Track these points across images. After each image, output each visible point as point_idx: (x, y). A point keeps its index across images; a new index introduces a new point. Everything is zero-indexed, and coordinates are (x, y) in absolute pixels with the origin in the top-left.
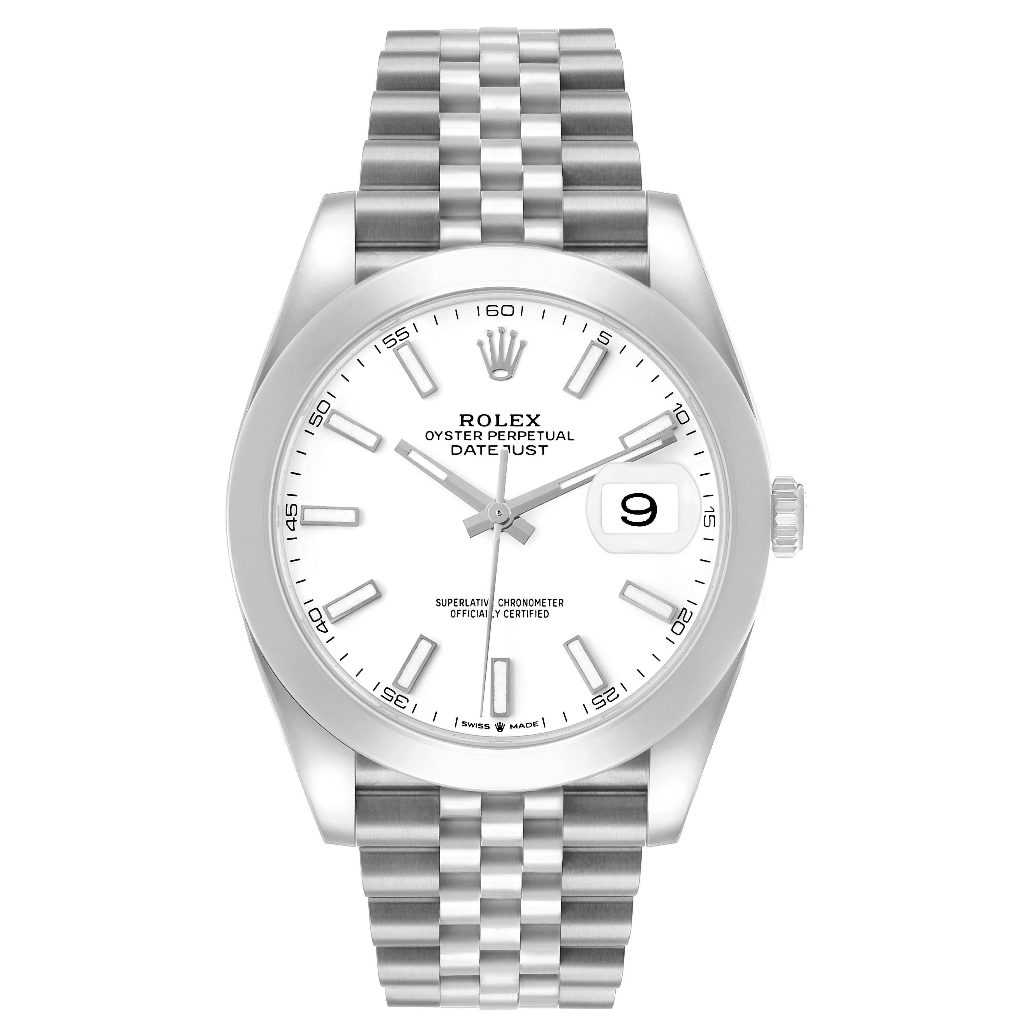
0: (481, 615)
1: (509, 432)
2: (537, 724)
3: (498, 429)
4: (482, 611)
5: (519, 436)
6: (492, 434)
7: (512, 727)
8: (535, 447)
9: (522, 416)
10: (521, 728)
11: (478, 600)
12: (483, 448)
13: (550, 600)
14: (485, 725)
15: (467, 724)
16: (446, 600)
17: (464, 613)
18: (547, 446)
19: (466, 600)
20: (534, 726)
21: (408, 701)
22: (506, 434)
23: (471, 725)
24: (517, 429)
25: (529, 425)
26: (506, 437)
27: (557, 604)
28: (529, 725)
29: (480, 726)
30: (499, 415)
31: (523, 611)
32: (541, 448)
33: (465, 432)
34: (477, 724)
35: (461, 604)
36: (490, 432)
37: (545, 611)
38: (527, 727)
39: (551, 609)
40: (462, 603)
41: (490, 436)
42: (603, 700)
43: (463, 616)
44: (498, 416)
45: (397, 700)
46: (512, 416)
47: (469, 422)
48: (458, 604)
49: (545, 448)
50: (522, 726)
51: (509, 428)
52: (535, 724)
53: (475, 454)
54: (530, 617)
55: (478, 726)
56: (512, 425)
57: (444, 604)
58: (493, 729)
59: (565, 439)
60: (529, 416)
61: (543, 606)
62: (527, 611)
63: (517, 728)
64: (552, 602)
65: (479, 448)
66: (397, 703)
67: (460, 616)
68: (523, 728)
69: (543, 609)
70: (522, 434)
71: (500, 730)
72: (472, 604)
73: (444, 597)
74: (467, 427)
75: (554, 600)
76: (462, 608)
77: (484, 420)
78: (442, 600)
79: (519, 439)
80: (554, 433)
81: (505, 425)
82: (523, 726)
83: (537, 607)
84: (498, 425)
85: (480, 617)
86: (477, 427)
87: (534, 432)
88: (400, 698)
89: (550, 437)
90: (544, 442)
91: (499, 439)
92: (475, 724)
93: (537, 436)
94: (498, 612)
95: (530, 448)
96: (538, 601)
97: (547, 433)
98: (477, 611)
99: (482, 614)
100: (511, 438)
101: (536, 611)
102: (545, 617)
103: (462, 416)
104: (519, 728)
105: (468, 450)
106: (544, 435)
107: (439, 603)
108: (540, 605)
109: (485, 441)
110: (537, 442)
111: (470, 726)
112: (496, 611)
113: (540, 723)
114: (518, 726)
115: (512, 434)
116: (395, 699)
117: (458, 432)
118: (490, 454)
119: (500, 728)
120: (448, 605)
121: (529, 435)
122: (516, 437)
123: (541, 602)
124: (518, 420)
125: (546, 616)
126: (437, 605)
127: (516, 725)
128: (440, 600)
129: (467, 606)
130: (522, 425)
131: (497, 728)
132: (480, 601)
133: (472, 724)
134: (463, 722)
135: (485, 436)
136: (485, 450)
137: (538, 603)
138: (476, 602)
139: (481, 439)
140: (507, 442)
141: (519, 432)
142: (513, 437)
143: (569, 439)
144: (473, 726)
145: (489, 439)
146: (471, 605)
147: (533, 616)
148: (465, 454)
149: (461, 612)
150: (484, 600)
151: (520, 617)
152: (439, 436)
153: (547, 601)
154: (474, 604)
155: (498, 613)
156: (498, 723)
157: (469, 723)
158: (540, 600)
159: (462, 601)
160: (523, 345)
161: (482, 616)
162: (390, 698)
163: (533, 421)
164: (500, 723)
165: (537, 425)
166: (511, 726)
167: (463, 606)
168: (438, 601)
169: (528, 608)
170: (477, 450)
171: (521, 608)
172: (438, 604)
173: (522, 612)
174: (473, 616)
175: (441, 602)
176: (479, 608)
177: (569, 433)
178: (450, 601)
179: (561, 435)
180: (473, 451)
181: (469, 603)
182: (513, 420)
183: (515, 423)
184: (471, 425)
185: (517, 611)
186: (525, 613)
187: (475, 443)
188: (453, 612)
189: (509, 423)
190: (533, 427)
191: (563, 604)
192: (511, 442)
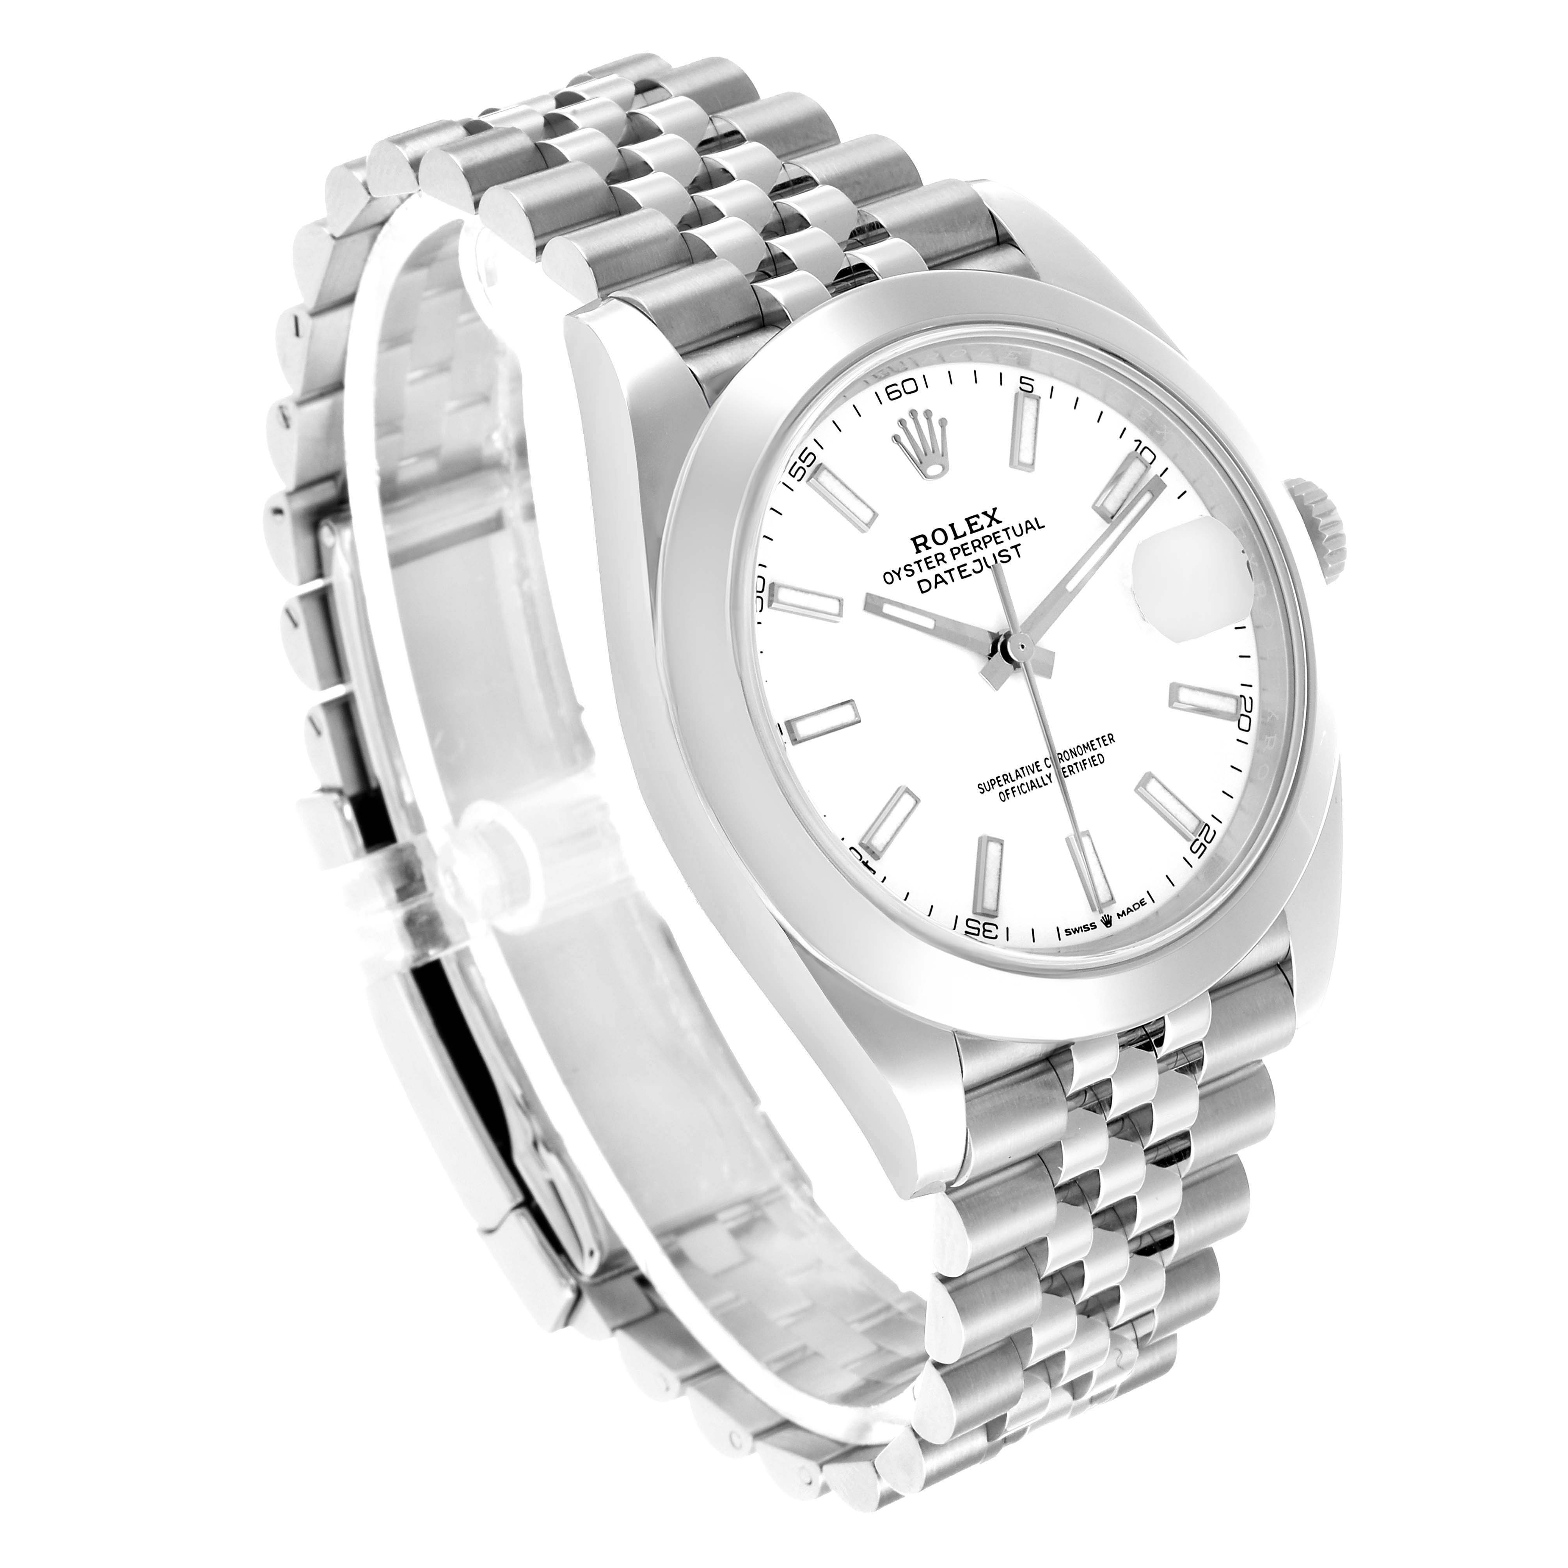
0: (1032, 787)
1: (972, 542)
2: (1144, 901)
3: (959, 543)
4: (1032, 781)
5: (985, 544)
6: (955, 551)
7: (1120, 917)
8: (1007, 551)
9: (977, 516)
10: (1129, 913)
11: (1022, 768)
12: (952, 572)
13: (1098, 739)
14: (1091, 925)
15: (1071, 931)
16: (988, 782)
17: (1014, 792)
18: (1019, 545)
19: (1009, 774)
20: (1143, 905)
21: (997, 928)
22: (970, 545)
23: (1076, 931)
24: (978, 535)
25: (990, 525)
26: (971, 550)
27: (1107, 742)
28: (1136, 906)
29: (1086, 928)
30: (953, 524)
31: (1075, 764)
32: (1014, 549)
33: (925, 559)
34: (1081, 927)
35: (1006, 781)
36: (951, 550)
37: (1098, 755)
38: (1135, 910)
39: (1102, 750)
40: (1007, 779)
41: (954, 555)
42: (1202, 844)
43: (1014, 796)
44: (952, 526)
45: (985, 930)
46: (967, 520)
47: (924, 544)
48: (1002, 782)
49: (1018, 547)
50: (1129, 910)
51: (970, 537)
52: (1142, 903)
53: (947, 583)
54: (1086, 768)
55: (1083, 929)
56: (972, 532)
57: (988, 789)
58: (1101, 926)
59: (1035, 529)
60: (985, 513)
61: (1094, 750)
62: (1080, 763)
63: (1125, 915)
64: (1101, 740)
65: (948, 574)
66: (987, 934)
67: (1011, 795)
68: (1131, 912)
69: (1095, 753)
70: (987, 540)
71: (1109, 925)
72: (1017, 776)
73: (985, 779)
74: (925, 553)
75: (1103, 737)
76: (1009, 786)
77: (939, 536)
78: (984, 784)
79: (986, 547)
80: (1020, 525)
81: (965, 534)
82: (1131, 911)
83: (1088, 754)
84: (956, 537)
85: (1032, 789)
86: (936, 549)
87: (998, 532)
88: (987, 927)
89: (1019, 532)
90: (1015, 540)
91: (966, 555)
92: (1079, 928)
93: (1003, 535)
94: (1049, 776)
95: (1002, 554)
96: (1086, 746)
97: (1013, 527)
98: (1027, 783)
99: (1033, 785)
100: (977, 549)
101: (1089, 759)
102: (1101, 763)
103: (914, 539)
104: (1128, 914)
105: (938, 581)
106: (1010, 531)
107: (983, 789)
108: (1090, 750)
109: (951, 563)
110: (1007, 545)
111: (1075, 933)
112: (1047, 775)
113: (1147, 899)
114: (1126, 912)
115: (976, 543)
116: (982, 930)
117: (918, 562)
118: (962, 577)
119: (1108, 922)
120: (993, 788)
121: (995, 537)
122: (982, 545)
123: (1090, 746)
124: (976, 523)
125: (1102, 761)
126: (981, 793)
127: (1123, 912)
128: (981, 785)
129: (1013, 781)
130: (982, 528)
131: (1103, 923)
132: (1025, 770)
133: (1075, 929)
134: (1066, 931)
135: (948, 557)
136: (955, 573)
137: (1087, 749)
138: (1020, 771)
139: (945, 562)
140: (975, 556)
141: (983, 538)
142: (979, 546)
143: (1039, 528)
144: (1078, 932)
145: (955, 559)
146: (1017, 779)
147: (1088, 766)
148: (936, 587)
149: (1010, 791)
150: (1029, 766)
151: (1074, 773)
152: (898, 574)
153: (1096, 742)
154: (1020, 775)
155: (1049, 778)
156: (1103, 917)
157: (1072, 930)
158: (1087, 743)
159: (1005, 777)
160: (943, 423)
161: (1034, 788)
162: (976, 932)
163: (992, 518)
164: (1105, 916)
165: (998, 522)
166: (1118, 915)
167: (1009, 782)
168: (980, 786)
169: (1079, 759)
170: (947, 577)
171: (1071, 762)
172: (982, 791)
173: (1074, 767)
174: (1024, 791)
175: (983, 786)
176: (1027, 779)
177: (1036, 519)
178: (993, 782)
179: (1029, 526)
180: (943, 581)
181: (1014, 777)
182: (970, 525)
183: (974, 528)
184: (928, 548)
185: (1068, 766)
186: (1078, 765)
187: (941, 569)
188: (1002, 795)
189: (968, 531)
190: (996, 527)
191: (1114, 739)
192: (979, 554)
